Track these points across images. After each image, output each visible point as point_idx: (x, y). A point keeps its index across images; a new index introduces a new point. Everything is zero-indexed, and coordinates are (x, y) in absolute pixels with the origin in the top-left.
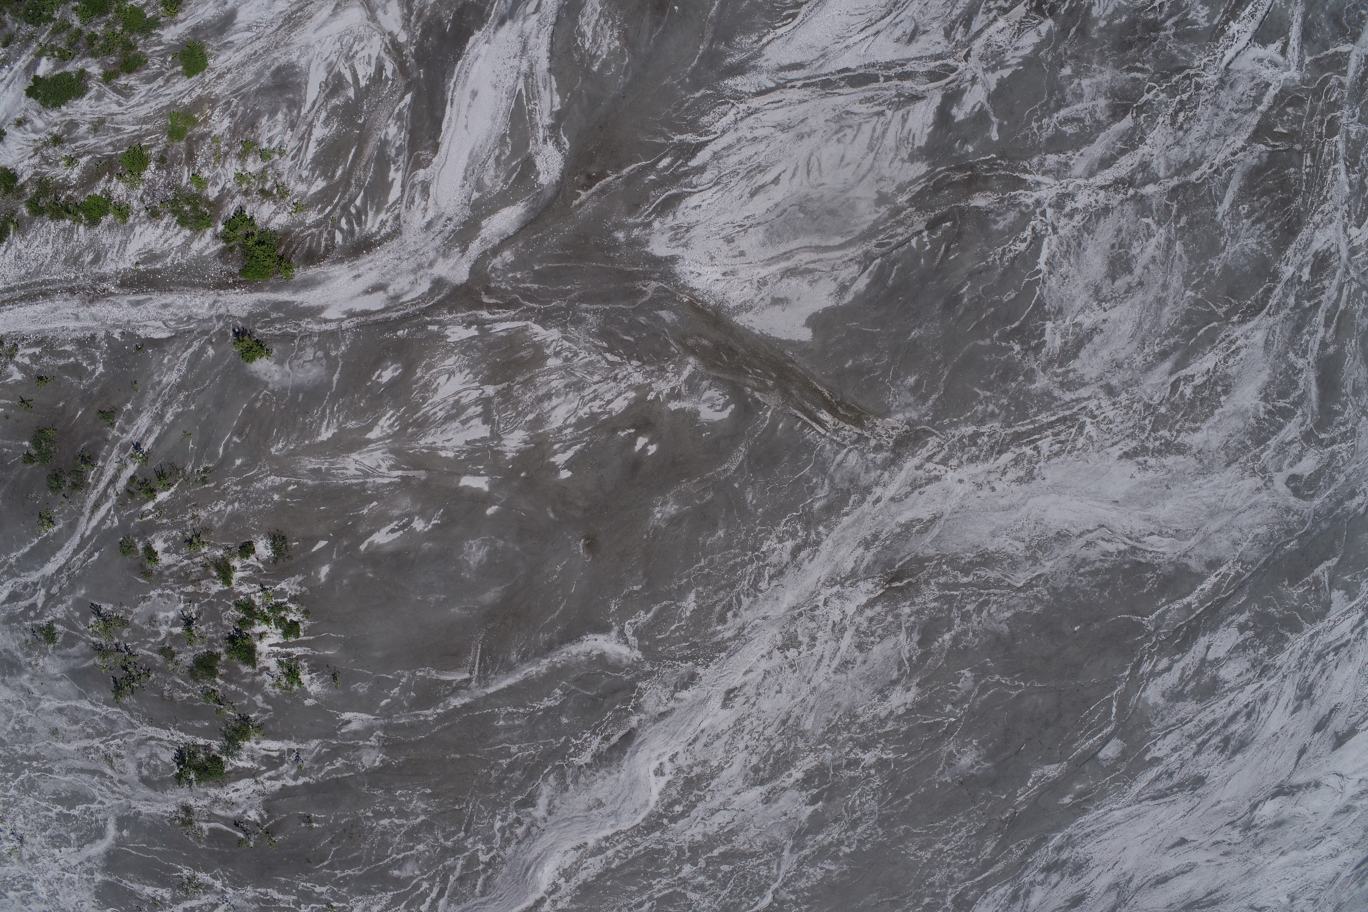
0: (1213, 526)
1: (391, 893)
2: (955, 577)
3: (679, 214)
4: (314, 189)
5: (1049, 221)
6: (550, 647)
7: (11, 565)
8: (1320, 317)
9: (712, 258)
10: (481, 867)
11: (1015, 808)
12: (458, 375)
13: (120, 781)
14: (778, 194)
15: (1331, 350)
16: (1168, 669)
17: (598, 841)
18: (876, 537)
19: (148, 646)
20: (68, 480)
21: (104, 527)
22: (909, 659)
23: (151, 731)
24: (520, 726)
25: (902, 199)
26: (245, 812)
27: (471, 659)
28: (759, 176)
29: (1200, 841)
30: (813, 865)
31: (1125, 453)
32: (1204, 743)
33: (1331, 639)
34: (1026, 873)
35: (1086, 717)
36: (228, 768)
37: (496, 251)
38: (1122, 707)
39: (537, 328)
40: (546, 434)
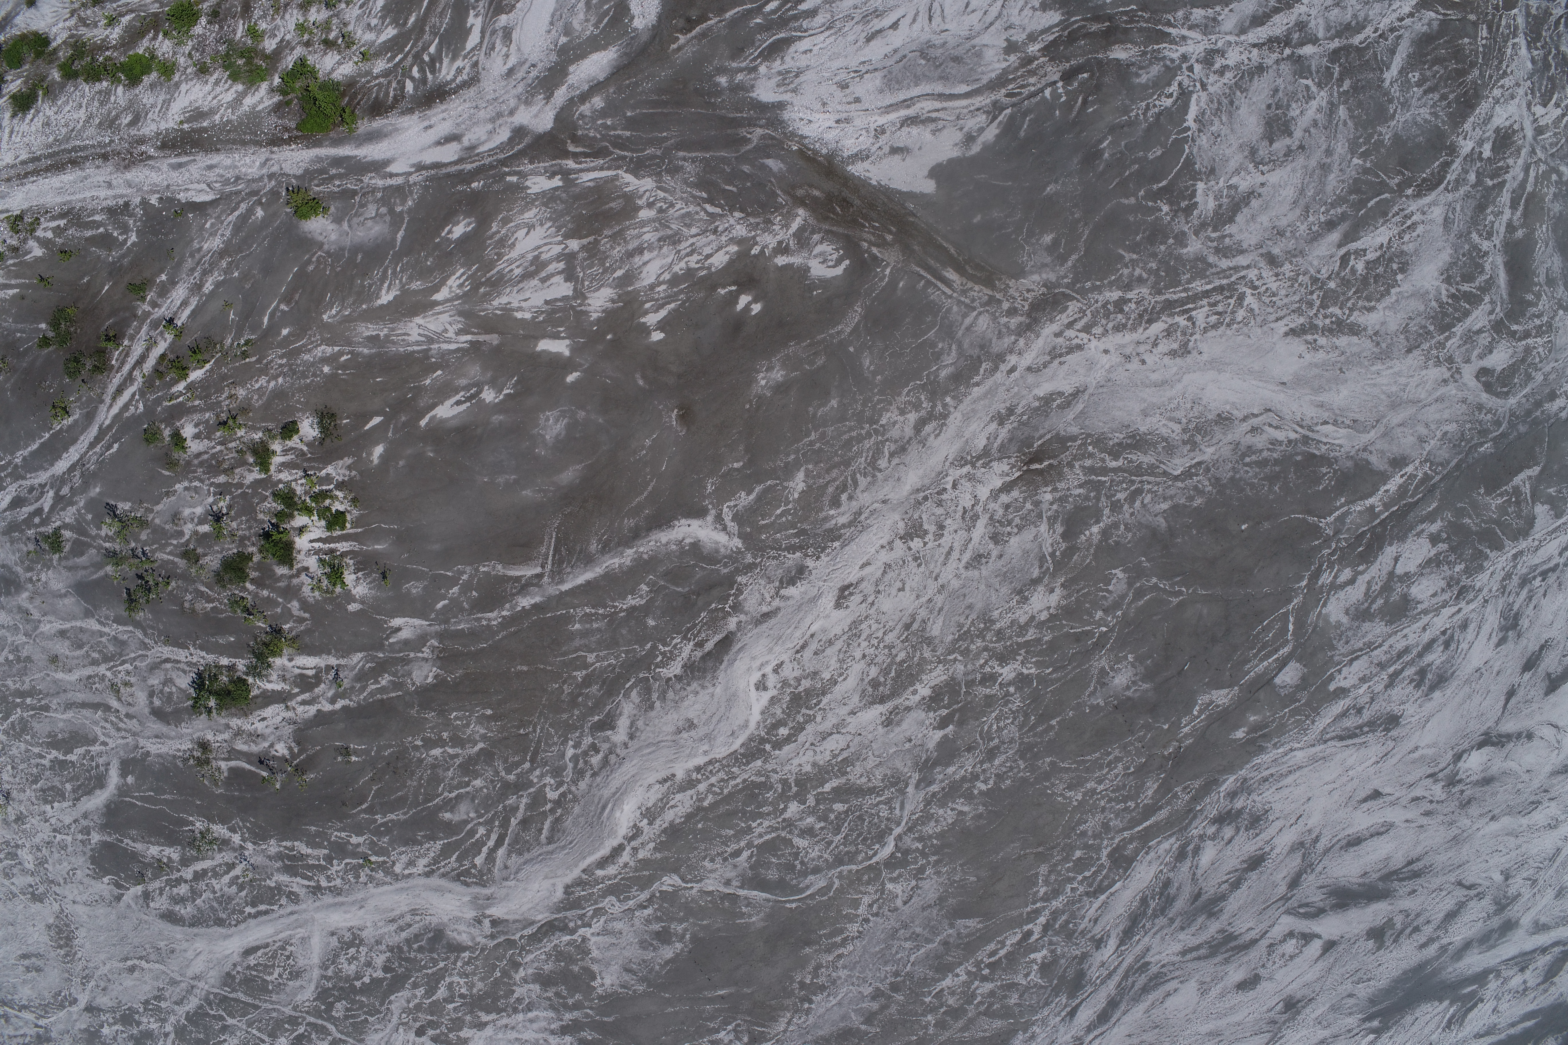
0: (1396, 418)
1: (440, 843)
2: (1103, 460)
3: (787, 59)
4: (383, 38)
5: (1197, 77)
6: (636, 535)
7: (16, 466)
8: (1505, 197)
9: (824, 104)
10: (549, 806)
11: (1180, 741)
12: (538, 228)
13: (128, 716)
14: (897, 39)
15: (1520, 234)
16: (1352, 582)
17: (688, 772)
18: (1011, 411)
19: (169, 549)
20: (89, 364)
21: (127, 414)
22: (1052, 555)
23: (167, 651)
24: (599, 630)
25: (1034, 48)
26: (272, 745)
27: (543, 550)
28: (876, 21)
29: (1397, 795)
30: (943, 805)
31: (1292, 330)
32: (1397, 673)
33: (1537, 561)
34: (1194, 825)
35: (1259, 633)
36: (255, 692)
37: (584, 97)
38: (1300, 624)
39: (629, 178)
40: (637, 292)
